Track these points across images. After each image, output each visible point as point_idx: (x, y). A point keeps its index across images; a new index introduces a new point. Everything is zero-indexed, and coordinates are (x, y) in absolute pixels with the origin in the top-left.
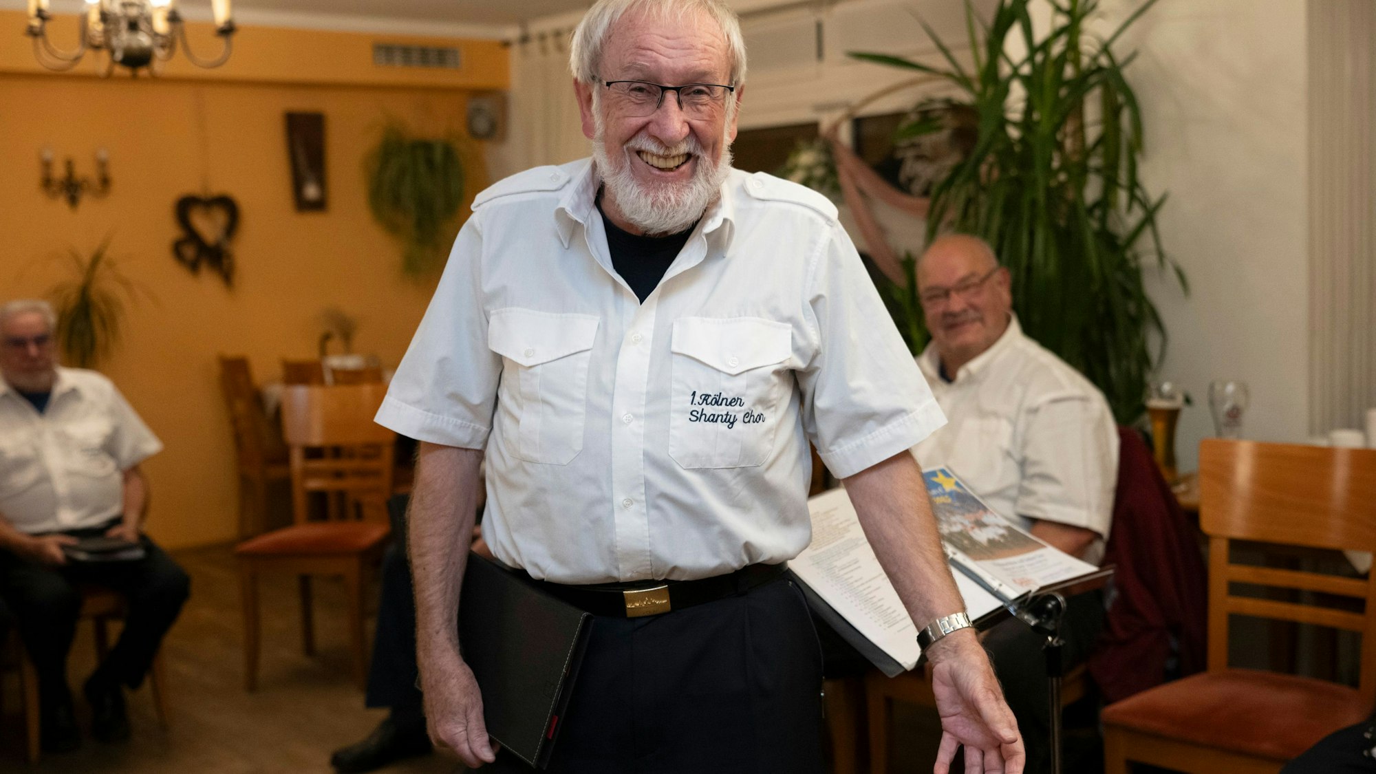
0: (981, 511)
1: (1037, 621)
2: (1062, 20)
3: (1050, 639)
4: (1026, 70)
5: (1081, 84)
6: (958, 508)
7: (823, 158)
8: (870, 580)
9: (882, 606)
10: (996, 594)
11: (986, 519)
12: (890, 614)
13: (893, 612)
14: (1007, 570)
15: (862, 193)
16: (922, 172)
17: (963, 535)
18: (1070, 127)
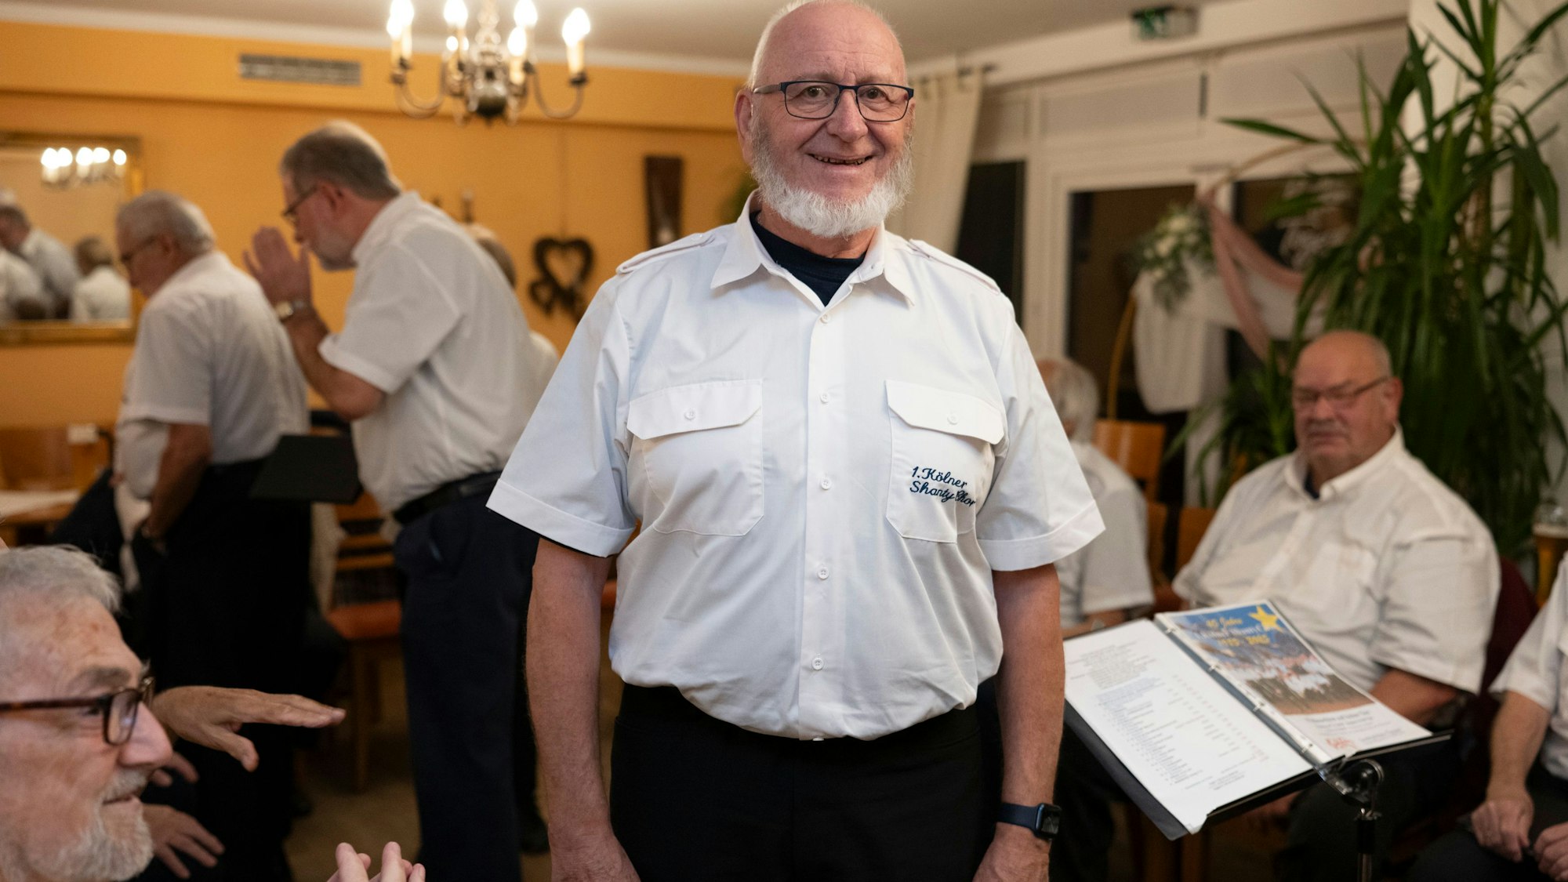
0: (1302, 656)
1: (1350, 790)
2: (1472, 88)
3: (1363, 811)
4: (1421, 146)
5: (1487, 162)
6: (1276, 650)
7: (1196, 223)
8: (1162, 727)
9: (1172, 757)
10: (1306, 756)
11: (1307, 665)
12: (1179, 767)
13: (1183, 766)
14: (1322, 727)
15: (1237, 263)
16: (1306, 244)
17: (1277, 683)
18: (1471, 208)
